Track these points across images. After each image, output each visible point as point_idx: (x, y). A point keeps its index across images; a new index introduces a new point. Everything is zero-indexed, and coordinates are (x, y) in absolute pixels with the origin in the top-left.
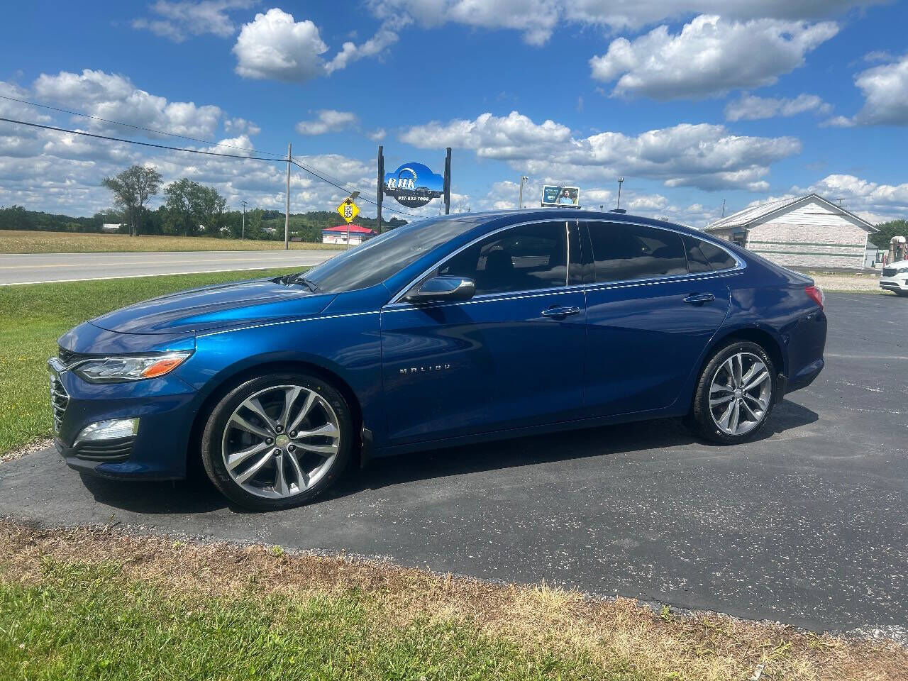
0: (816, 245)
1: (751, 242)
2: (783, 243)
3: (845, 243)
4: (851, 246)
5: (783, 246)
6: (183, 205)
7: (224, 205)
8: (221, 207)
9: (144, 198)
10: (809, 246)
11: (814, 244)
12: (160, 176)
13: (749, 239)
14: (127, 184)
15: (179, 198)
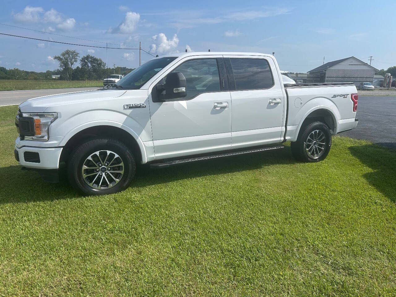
0: (354, 77)
1: (327, 77)
2: (340, 77)
3: (365, 77)
4: (368, 78)
5: (340, 78)
6: (88, 66)
7: (105, 66)
8: (104, 66)
9: (72, 64)
10: (351, 78)
11: (352, 78)
12: (78, 54)
13: (326, 76)
14: (65, 58)
15: (86, 63)
